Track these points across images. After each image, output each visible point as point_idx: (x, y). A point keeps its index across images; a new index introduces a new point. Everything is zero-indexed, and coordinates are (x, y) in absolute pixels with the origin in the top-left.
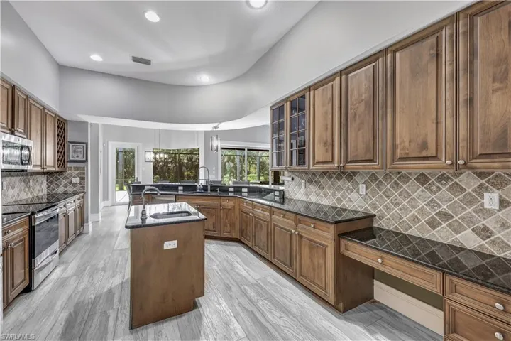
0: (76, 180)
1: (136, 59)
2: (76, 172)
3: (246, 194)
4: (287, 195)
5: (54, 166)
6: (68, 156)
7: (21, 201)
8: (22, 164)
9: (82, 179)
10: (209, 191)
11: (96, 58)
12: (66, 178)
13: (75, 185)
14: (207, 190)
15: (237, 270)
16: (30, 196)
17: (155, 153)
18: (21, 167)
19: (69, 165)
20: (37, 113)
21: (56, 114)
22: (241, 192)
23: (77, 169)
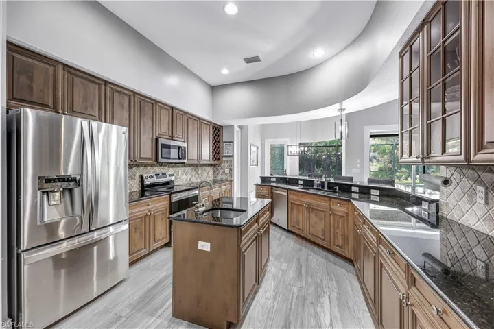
0: (227, 171)
1: (248, 61)
2: (227, 164)
3: (378, 199)
4: (444, 212)
5: (209, 160)
6: (223, 153)
7: (192, 183)
8: (179, 159)
9: (231, 170)
10: (326, 189)
11: (225, 71)
12: (222, 169)
13: (226, 174)
14: (323, 187)
15: (319, 309)
16: (199, 180)
17: (300, 147)
18: (178, 161)
19: (224, 159)
20: (193, 124)
21: (211, 123)
22: (369, 194)
23: (228, 162)
